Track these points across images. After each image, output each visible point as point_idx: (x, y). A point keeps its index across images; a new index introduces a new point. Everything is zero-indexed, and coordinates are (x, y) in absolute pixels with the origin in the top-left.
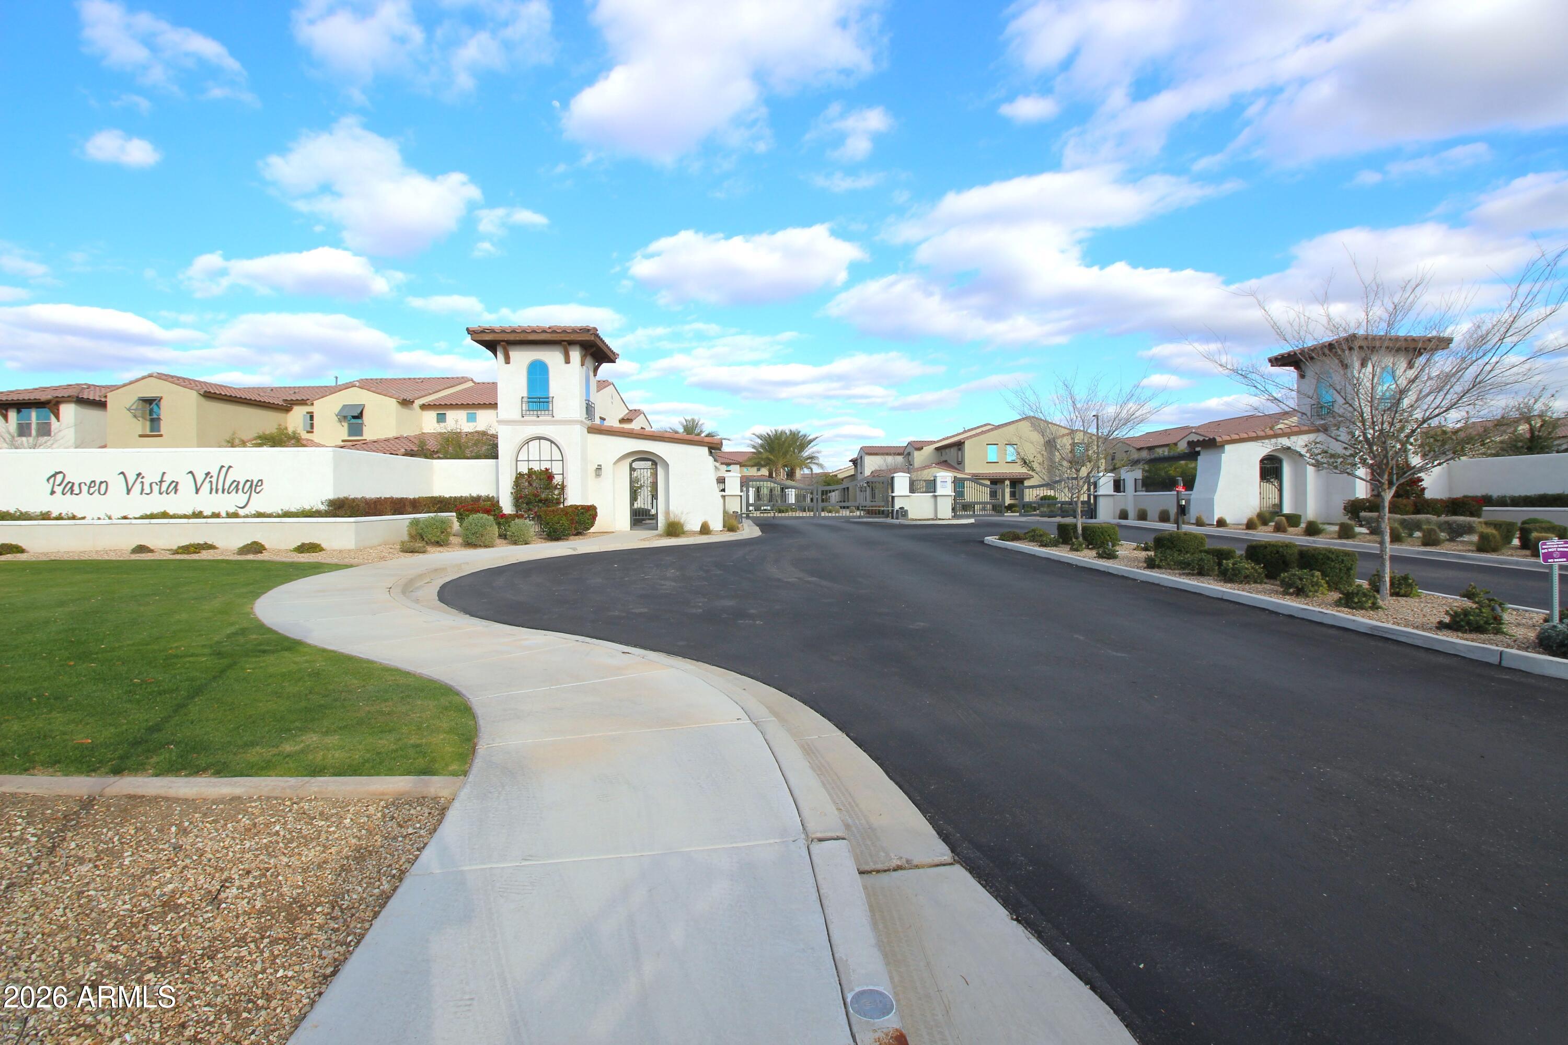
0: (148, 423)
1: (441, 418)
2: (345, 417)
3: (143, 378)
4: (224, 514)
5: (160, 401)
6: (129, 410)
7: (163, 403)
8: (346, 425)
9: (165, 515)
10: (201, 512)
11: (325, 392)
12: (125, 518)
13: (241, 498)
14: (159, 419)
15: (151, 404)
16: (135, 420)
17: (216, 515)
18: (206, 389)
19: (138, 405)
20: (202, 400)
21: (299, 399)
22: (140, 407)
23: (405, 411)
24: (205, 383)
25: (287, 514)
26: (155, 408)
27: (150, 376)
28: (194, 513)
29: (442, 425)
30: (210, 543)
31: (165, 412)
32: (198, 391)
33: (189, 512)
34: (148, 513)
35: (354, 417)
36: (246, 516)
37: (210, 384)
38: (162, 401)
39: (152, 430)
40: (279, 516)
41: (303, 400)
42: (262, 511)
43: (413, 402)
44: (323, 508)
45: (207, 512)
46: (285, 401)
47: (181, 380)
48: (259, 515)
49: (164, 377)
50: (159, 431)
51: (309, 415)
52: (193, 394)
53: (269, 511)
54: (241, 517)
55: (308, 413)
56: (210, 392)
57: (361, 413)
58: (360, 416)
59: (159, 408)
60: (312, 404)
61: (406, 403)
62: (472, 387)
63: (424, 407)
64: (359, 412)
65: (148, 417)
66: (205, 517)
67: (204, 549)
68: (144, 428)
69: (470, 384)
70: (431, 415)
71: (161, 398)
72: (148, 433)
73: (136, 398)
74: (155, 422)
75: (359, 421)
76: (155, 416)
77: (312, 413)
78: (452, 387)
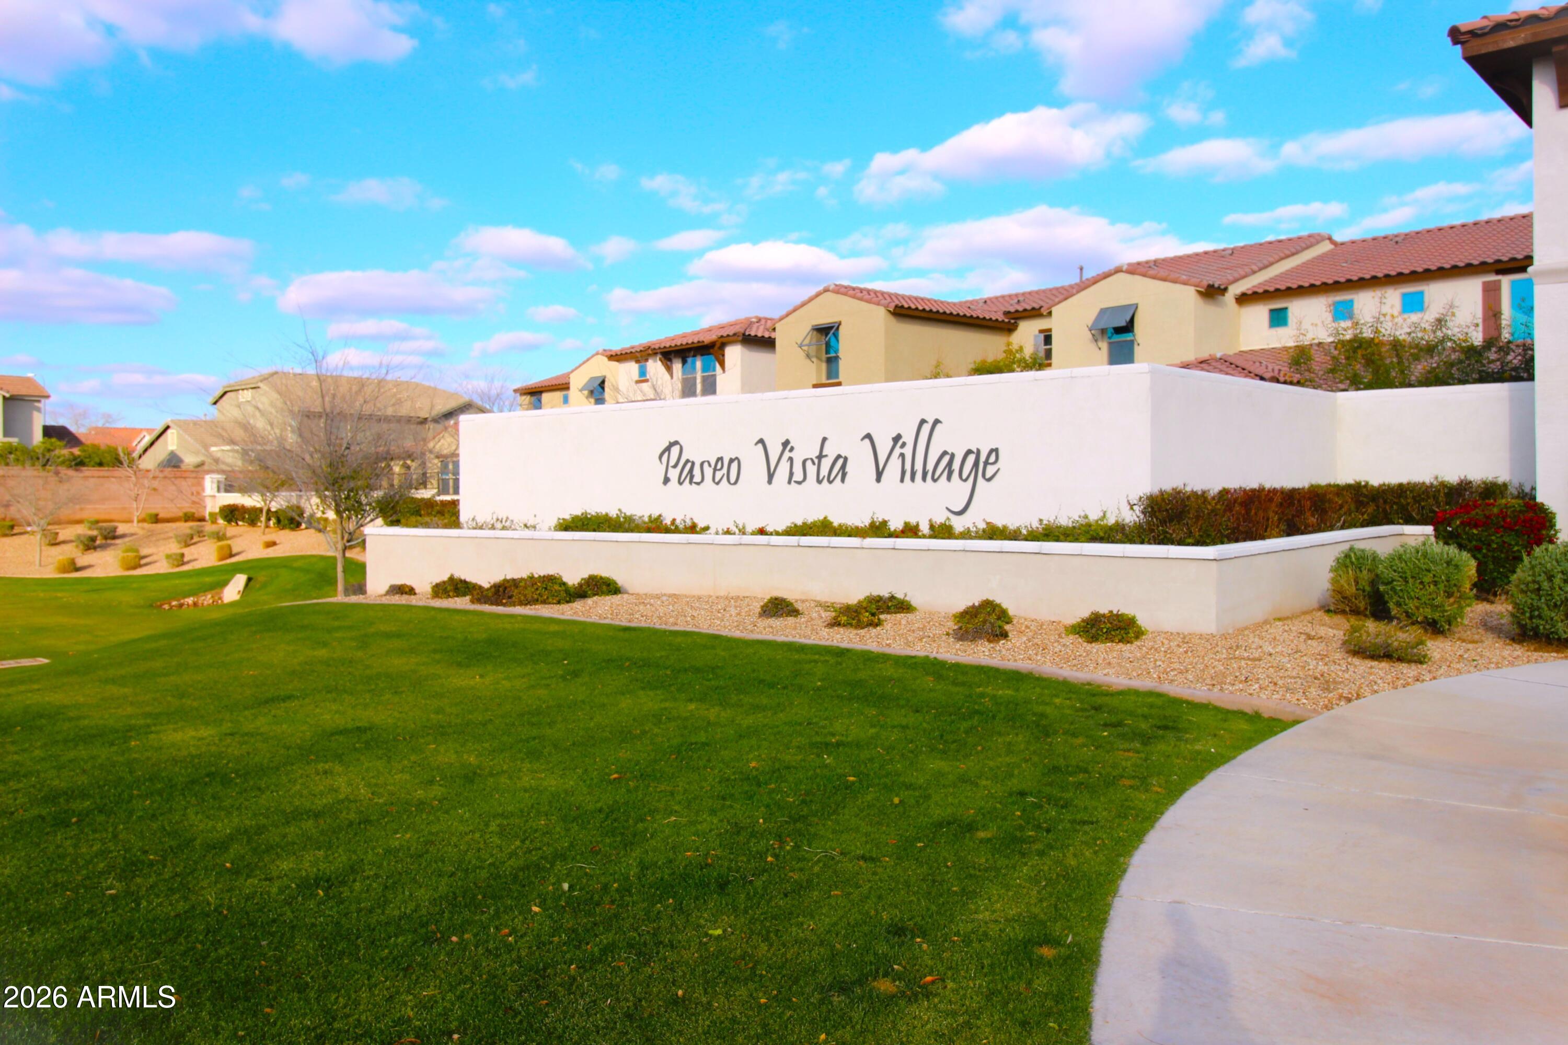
0: (824, 366)
1: (1278, 318)
2: (1103, 331)
3: (818, 295)
4: (925, 528)
5: (838, 328)
6: (800, 346)
7: (842, 330)
8: (1104, 345)
9: (824, 528)
10: (884, 523)
11: (1066, 293)
12: (762, 532)
13: (957, 492)
14: (837, 358)
15: (827, 335)
16: (808, 361)
17: (911, 531)
18: (897, 302)
19: (811, 339)
20: (892, 320)
21: (1029, 308)
22: (814, 340)
23: (1209, 310)
24: (897, 295)
25: (1050, 533)
26: (833, 340)
27: (826, 290)
28: (872, 525)
29: (1281, 331)
30: (900, 596)
31: (845, 346)
32: (886, 307)
33: (863, 521)
34: (799, 523)
35: (1119, 330)
36: (966, 535)
37: (903, 297)
38: (841, 328)
39: (829, 377)
40: (1033, 536)
41: (1033, 309)
42: (999, 523)
43: (1226, 289)
44: (1131, 517)
45: (896, 524)
46: (1007, 313)
47: (865, 293)
48: (993, 533)
49: (843, 290)
50: (837, 377)
51: (1042, 336)
52: (880, 314)
53: (1012, 524)
54: (956, 538)
55: (1041, 331)
56: (902, 307)
57: (1132, 320)
58: (1128, 327)
59: (838, 340)
60: (1050, 314)
61: (1212, 293)
62: (1331, 251)
63: (1244, 299)
64: (1128, 319)
65: (824, 356)
66: (891, 535)
67: (888, 610)
68: (819, 370)
69: (1326, 247)
70: (1259, 313)
71: (840, 324)
72: (824, 381)
73: (809, 328)
74: (832, 361)
75: (1127, 337)
76: (832, 354)
77: (1050, 330)
78: (1293, 254)
